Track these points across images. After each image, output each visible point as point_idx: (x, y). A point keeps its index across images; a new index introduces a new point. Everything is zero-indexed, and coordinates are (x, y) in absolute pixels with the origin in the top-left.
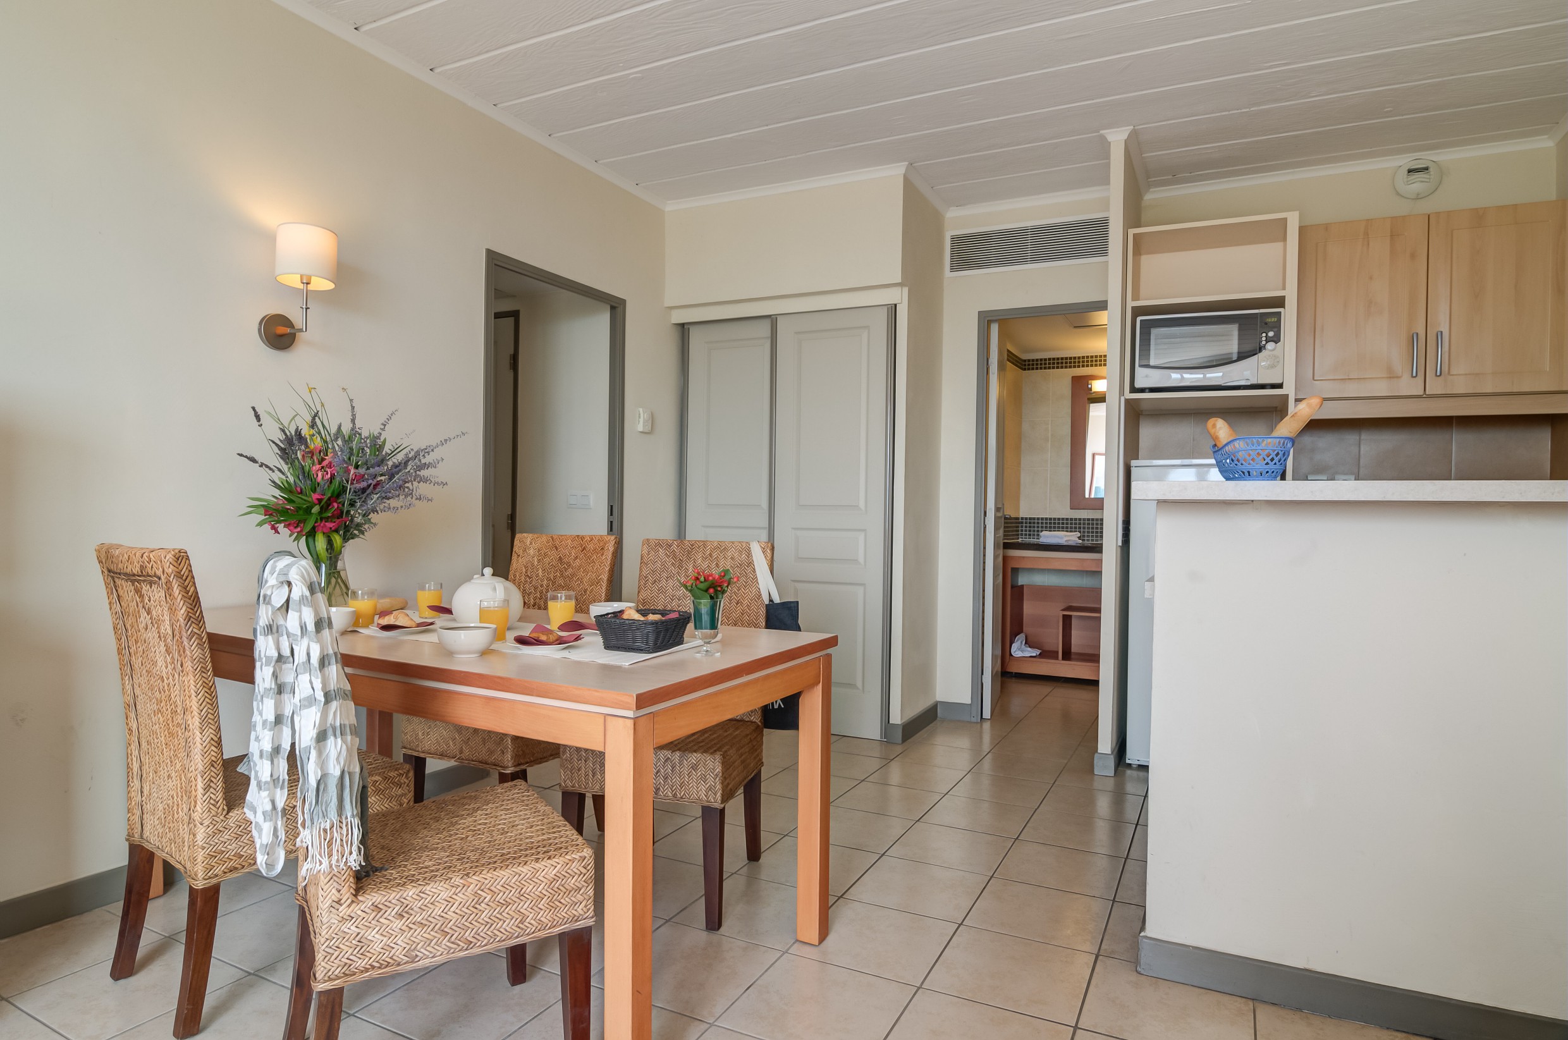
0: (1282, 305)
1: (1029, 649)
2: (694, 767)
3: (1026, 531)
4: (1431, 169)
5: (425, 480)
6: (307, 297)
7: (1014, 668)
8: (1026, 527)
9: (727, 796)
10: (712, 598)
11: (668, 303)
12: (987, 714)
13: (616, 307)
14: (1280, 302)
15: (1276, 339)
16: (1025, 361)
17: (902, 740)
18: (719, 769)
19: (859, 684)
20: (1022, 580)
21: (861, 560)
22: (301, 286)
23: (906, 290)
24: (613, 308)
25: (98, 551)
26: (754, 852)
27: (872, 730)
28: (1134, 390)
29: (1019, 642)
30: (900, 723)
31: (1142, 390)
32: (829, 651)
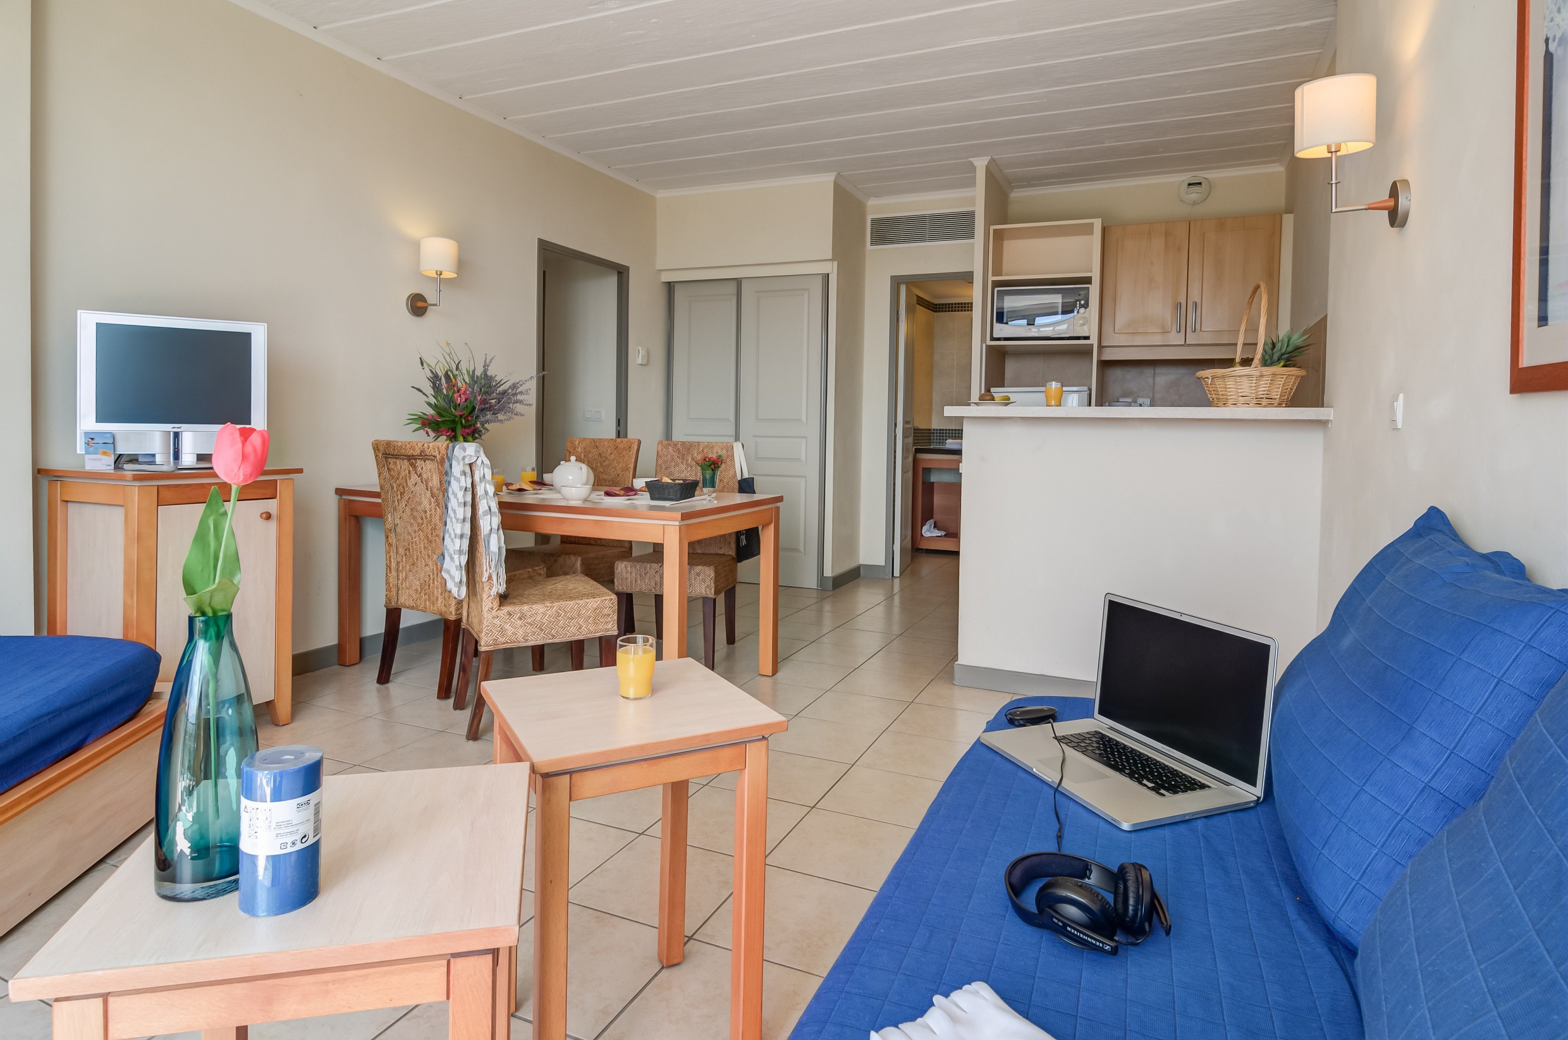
0: (1090, 283)
1: (937, 531)
2: (698, 574)
3: (937, 439)
4: (1203, 184)
5: (520, 402)
6: (439, 280)
7: (925, 545)
8: (937, 436)
9: (717, 592)
10: (713, 470)
11: (658, 267)
12: (897, 573)
13: (622, 273)
14: (1088, 280)
15: (1086, 306)
16: (936, 305)
17: (833, 586)
18: (713, 575)
19: (802, 549)
20: (934, 478)
21: (803, 459)
22: (436, 276)
23: (835, 263)
24: (620, 273)
25: (372, 444)
26: (731, 640)
27: (811, 582)
28: (993, 339)
29: (929, 525)
30: (831, 576)
31: (999, 339)
32: (778, 504)
